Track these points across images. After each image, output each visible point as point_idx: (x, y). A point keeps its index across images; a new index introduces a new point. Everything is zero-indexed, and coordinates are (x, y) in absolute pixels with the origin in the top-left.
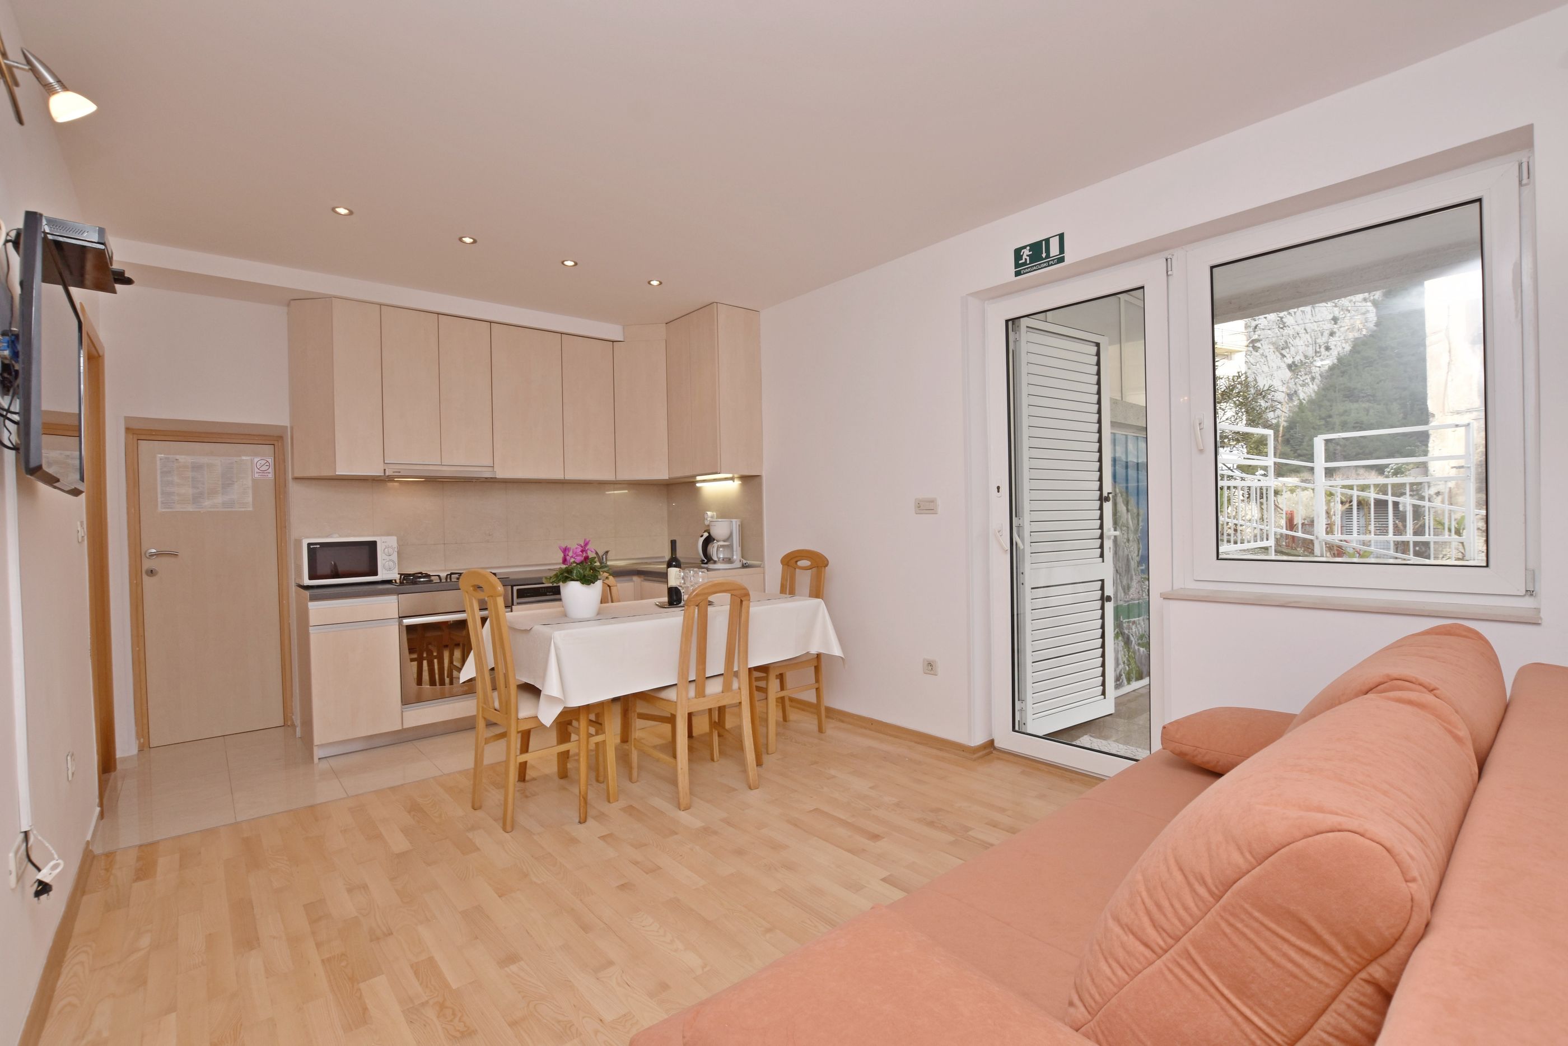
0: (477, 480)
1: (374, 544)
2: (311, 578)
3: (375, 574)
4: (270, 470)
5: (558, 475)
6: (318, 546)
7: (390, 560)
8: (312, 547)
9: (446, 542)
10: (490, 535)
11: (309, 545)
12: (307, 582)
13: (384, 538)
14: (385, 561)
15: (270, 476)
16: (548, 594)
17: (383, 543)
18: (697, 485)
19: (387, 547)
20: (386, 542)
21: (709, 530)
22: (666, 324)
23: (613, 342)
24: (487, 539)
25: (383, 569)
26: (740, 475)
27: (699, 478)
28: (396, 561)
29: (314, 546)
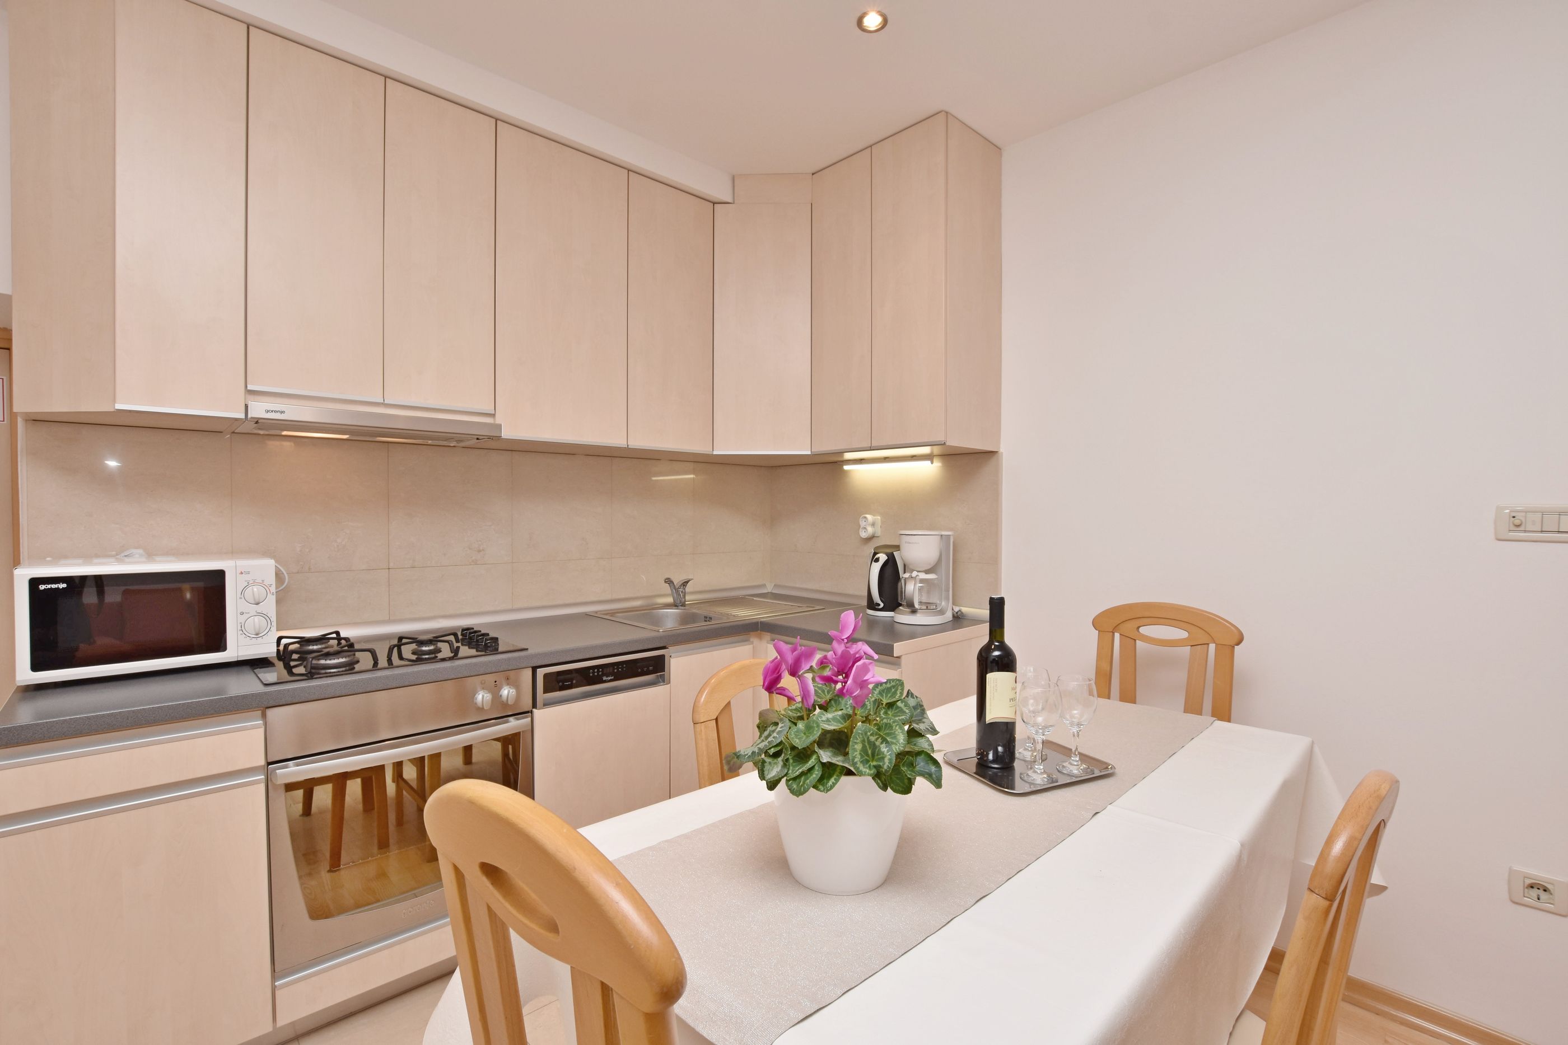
0: (459, 441)
2: (36, 667)
3: (222, 648)
5: (615, 439)
7: (260, 614)
8: (42, 587)
9: (391, 565)
10: (479, 551)
11: (34, 583)
12: (26, 676)
13: (244, 563)
14: (245, 616)
16: (605, 678)
17: (242, 573)
18: (846, 467)
19: (250, 583)
20: (248, 573)
21: (889, 551)
22: (813, 174)
23: (714, 203)
24: (474, 558)
25: (239, 634)
26: (937, 450)
27: (848, 456)
28: (273, 614)
29: (49, 586)
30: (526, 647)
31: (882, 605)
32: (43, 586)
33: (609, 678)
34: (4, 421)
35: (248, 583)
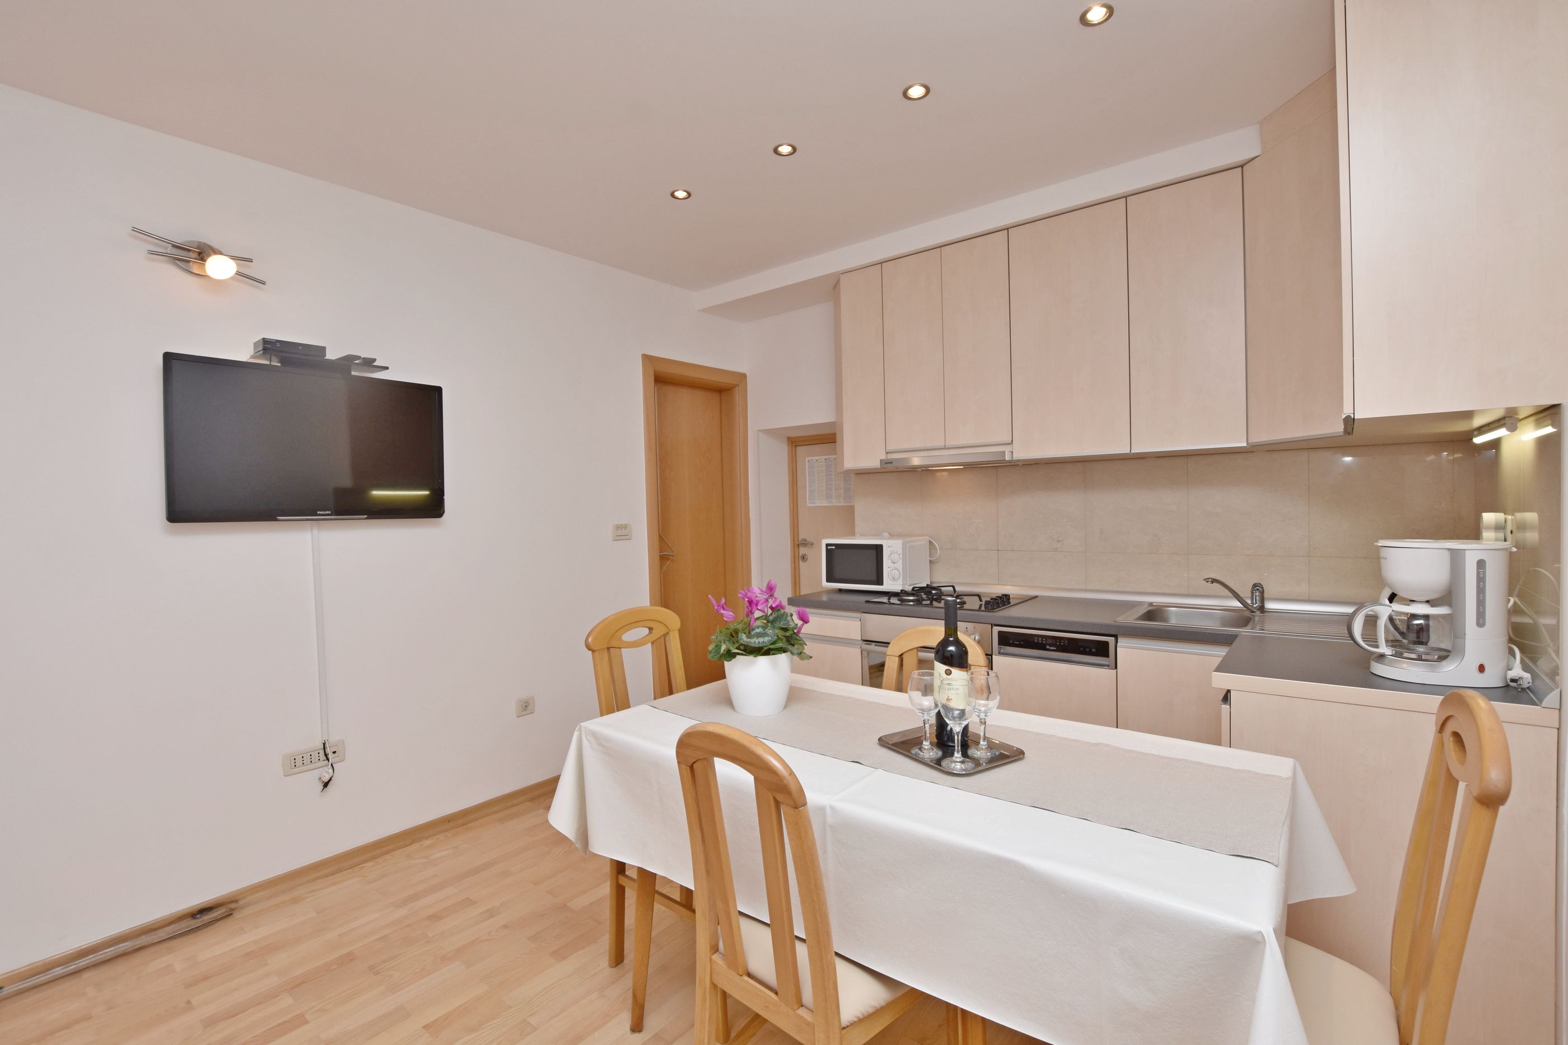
1: (878, 549)
3: (881, 583)
5: (1118, 447)
6: (834, 547)
7: (895, 569)
9: (999, 548)
11: (827, 545)
12: (825, 584)
13: (891, 542)
16: (1048, 647)
17: (888, 547)
19: (892, 552)
20: (891, 546)
23: (1243, 166)
25: (888, 578)
33: (1052, 648)
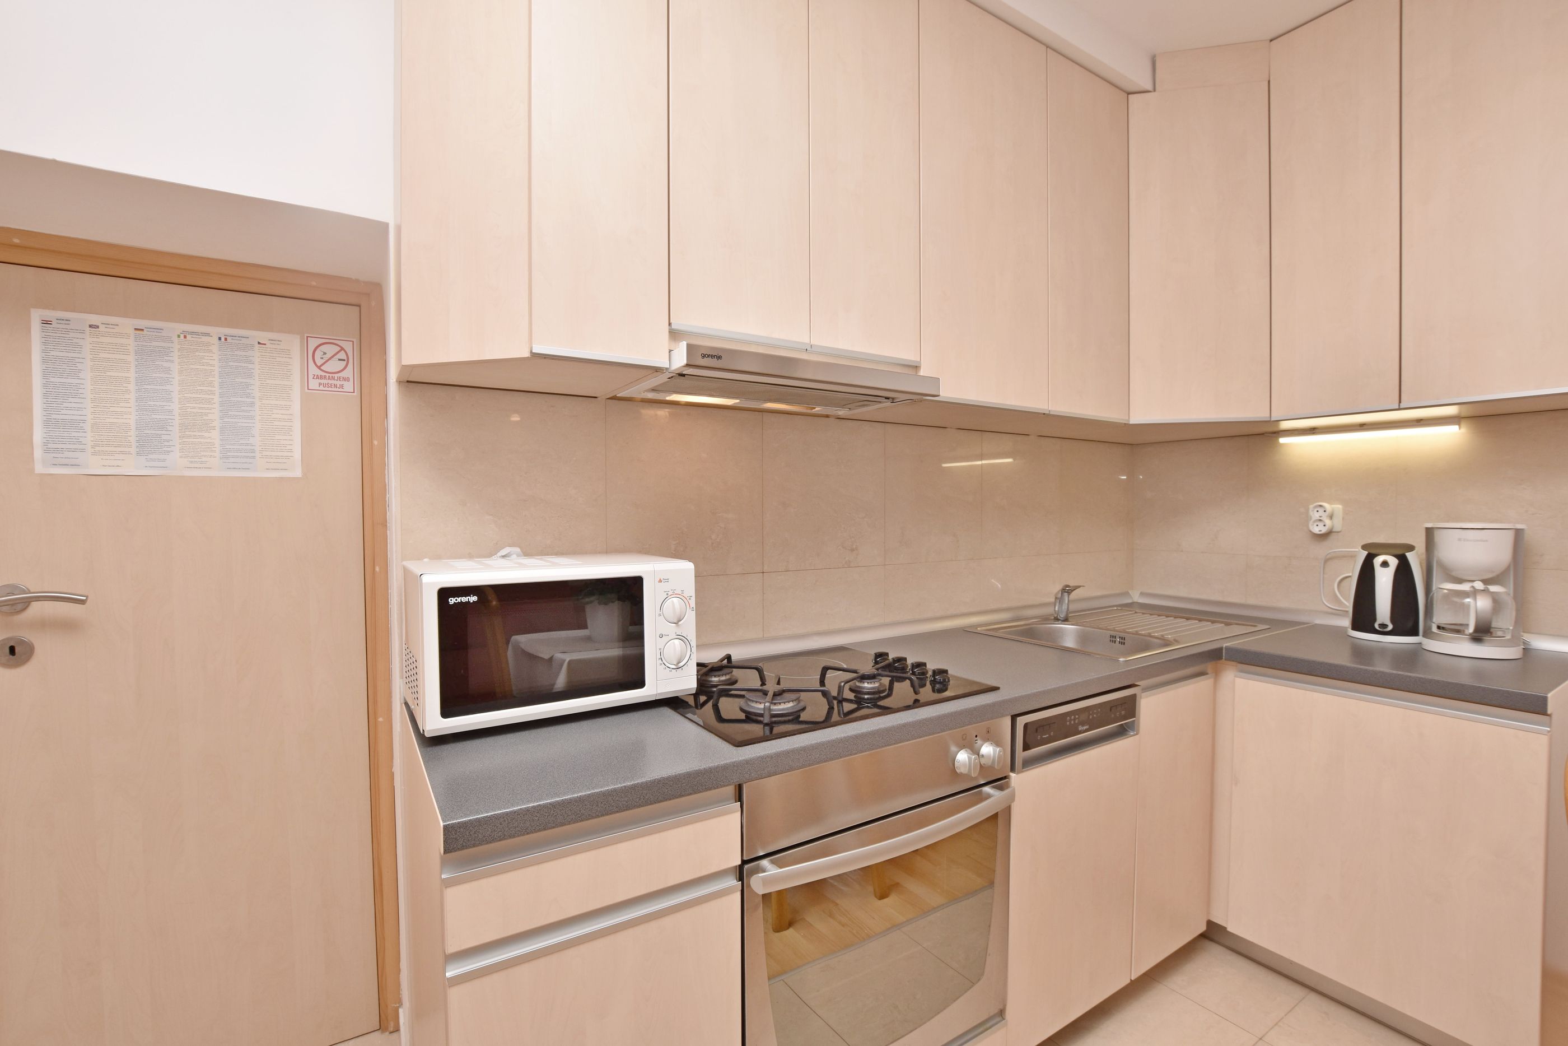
2: (447, 712)
3: (640, 683)
4: (348, 373)
7: (679, 636)
8: (452, 601)
9: (766, 569)
10: (852, 550)
11: (444, 594)
12: (435, 723)
13: (663, 568)
14: (665, 640)
15: (348, 386)
16: (1081, 728)
17: (660, 581)
18: (1282, 440)
19: (670, 594)
20: (667, 580)
21: (1399, 552)
22: (1271, 41)
23: (1129, 93)
24: (847, 559)
25: (658, 664)
26: (1466, 411)
27: (1285, 425)
28: (692, 635)
29: (459, 600)
30: (995, 684)
31: (1390, 627)
32: (452, 599)
33: (1085, 728)
34: (354, 392)
35: (667, 594)
